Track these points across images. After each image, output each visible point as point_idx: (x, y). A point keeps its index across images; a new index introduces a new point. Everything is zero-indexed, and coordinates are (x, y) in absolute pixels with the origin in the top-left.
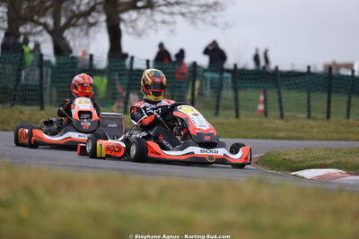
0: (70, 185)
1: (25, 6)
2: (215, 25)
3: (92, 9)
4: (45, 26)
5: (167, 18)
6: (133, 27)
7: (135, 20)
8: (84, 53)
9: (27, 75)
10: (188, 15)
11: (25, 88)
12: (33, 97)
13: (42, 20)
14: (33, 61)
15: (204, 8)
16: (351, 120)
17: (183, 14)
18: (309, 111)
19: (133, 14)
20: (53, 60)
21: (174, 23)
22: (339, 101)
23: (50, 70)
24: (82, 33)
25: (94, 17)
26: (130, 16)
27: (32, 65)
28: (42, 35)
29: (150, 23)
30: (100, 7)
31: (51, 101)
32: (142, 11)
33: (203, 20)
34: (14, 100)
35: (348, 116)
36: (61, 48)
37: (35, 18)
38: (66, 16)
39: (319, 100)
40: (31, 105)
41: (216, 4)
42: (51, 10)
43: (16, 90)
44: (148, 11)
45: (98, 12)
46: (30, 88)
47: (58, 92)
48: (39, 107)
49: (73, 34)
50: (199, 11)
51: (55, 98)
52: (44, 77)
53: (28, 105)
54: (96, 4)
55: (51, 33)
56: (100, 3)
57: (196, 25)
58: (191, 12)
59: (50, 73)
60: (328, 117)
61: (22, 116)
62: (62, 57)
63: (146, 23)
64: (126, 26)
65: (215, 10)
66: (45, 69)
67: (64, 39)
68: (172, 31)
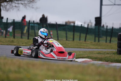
2: (33, 8)
5: (17, 5)
6: (5, 8)
7: (6, 5)
10: (24, 4)
15: (29, 2)
16: (81, 41)
17: (22, 4)
18: (67, 38)
21: (19, 7)
22: (77, 34)
26: (4, 4)
29: (11, 7)
32: (8, 2)
33: (29, 6)
35: (80, 40)
39: (70, 34)
44: (10, 3)
50: (27, 3)
57: (27, 8)
58: (25, 3)
60: (73, 40)
65: (33, 3)
68: (18, 9)
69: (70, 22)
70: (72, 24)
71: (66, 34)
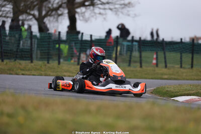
0: (47, 105)
1: (22, 5)
2: (129, 15)
3: (60, 6)
4: (34, 16)
5: (102, 11)
6: (83, 17)
7: (84, 13)
8: (55, 31)
9: (23, 43)
10: (115, 10)
11: (22, 51)
12: (26, 56)
13: (32, 12)
14: (27, 35)
15: (123, 6)
17: (111, 9)
18: (181, 63)
19: (83, 9)
20: (38, 35)
21: (106, 14)
23: (36, 41)
24: (55, 20)
25: (61, 11)
26: (81, 10)
27: (26, 38)
28: (32, 21)
29: (93, 14)
30: (64, 5)
31: (37, 58)
32: (88, 7)
33: (122, 13)
34: (16, 57)
36: (43, 28)
37: (28, 11)
38: (45, 10)
39: (187, 57)
40: (25, 60)
41: (129, 3)
42: (37, 6)
43: (17, 51)
44: (92, 8)
45: (63, 8)
46: (25, 50)
47: (41, 53)
48: (30, 61)
49: (49, 20)
50: (119, 8)
51: (39, 56)
52: (33, 44)
53: (24, 60)
54: (62, 3)
55: (37, 19)
56: (65, 3)
57: (118, 15)
58: (115, 8)
59: (36, 42)
60: (192, 67)
61: (20, 66)
62: (43, 33)
63: (90, 14)
64: (79, 16)
65: (129, 7)
66: (33, 40)
67: (44, 23)
68: (105, 19)
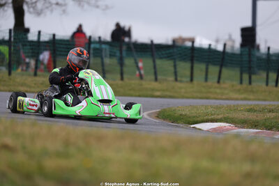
2: (97, 7)
6: (34, 8)
7: (35, 3)
16: (209, 83)
18: (176, 75)
21: (65, 5)
22: (200, 68)
29: (47, 5)
33: (88, 3)
35: (206, 79)
39: (184, 67)
57: (83, 6)
60: (192, 80)
63: (44, 4)
64: (29, 7)
68: (64, 11)
69: (184, 40)
70: (189, 44)
71: (175, 66)
